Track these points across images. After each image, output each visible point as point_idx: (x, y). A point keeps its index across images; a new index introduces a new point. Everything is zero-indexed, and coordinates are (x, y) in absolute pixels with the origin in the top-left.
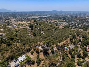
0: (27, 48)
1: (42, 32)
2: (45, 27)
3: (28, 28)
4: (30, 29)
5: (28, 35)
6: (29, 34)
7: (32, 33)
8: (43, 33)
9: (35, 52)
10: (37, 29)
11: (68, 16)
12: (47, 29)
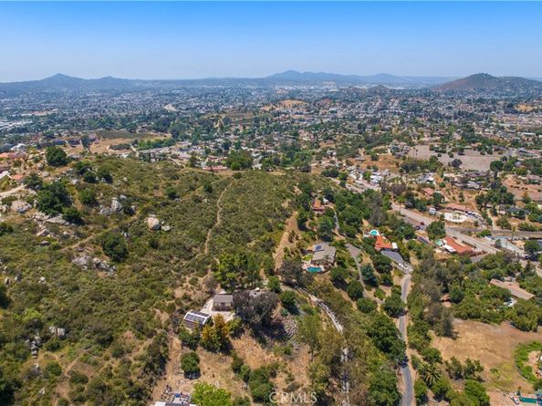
0: (136, 354)
1: (152, 221)
2: (145, 190)
3: (39, 215)
4: (58, 219)
5: (79, 268)
6: (82, 260)
7: (90, 249)
8: (158, 228)
9: (202, 354)
10: (103, 211)
11: (170, 108)
12: (160, 194)
